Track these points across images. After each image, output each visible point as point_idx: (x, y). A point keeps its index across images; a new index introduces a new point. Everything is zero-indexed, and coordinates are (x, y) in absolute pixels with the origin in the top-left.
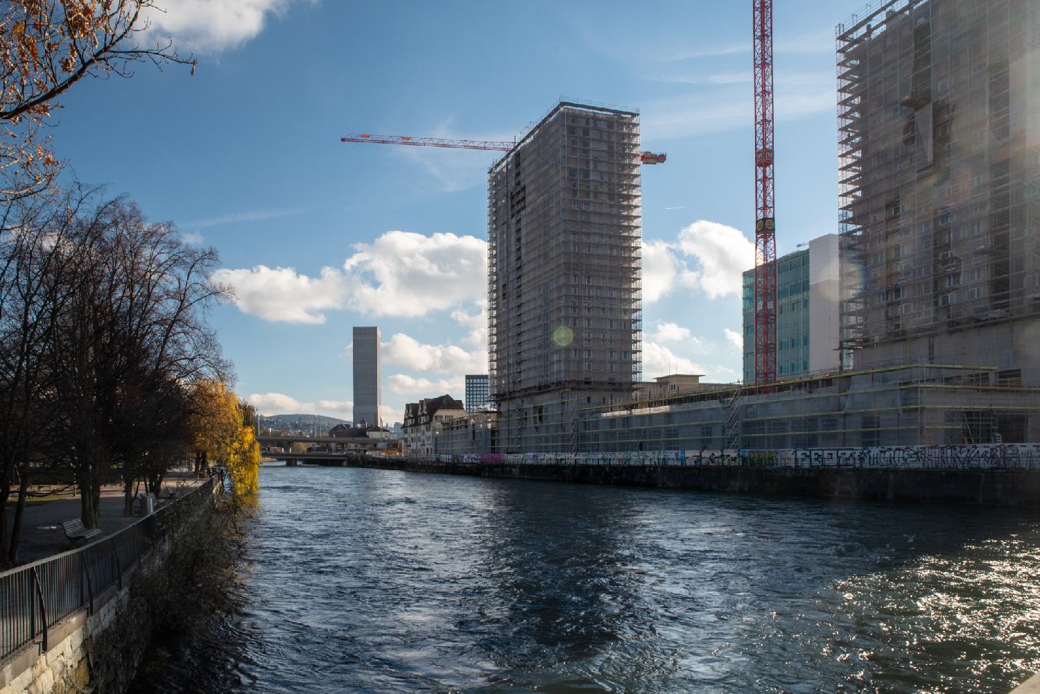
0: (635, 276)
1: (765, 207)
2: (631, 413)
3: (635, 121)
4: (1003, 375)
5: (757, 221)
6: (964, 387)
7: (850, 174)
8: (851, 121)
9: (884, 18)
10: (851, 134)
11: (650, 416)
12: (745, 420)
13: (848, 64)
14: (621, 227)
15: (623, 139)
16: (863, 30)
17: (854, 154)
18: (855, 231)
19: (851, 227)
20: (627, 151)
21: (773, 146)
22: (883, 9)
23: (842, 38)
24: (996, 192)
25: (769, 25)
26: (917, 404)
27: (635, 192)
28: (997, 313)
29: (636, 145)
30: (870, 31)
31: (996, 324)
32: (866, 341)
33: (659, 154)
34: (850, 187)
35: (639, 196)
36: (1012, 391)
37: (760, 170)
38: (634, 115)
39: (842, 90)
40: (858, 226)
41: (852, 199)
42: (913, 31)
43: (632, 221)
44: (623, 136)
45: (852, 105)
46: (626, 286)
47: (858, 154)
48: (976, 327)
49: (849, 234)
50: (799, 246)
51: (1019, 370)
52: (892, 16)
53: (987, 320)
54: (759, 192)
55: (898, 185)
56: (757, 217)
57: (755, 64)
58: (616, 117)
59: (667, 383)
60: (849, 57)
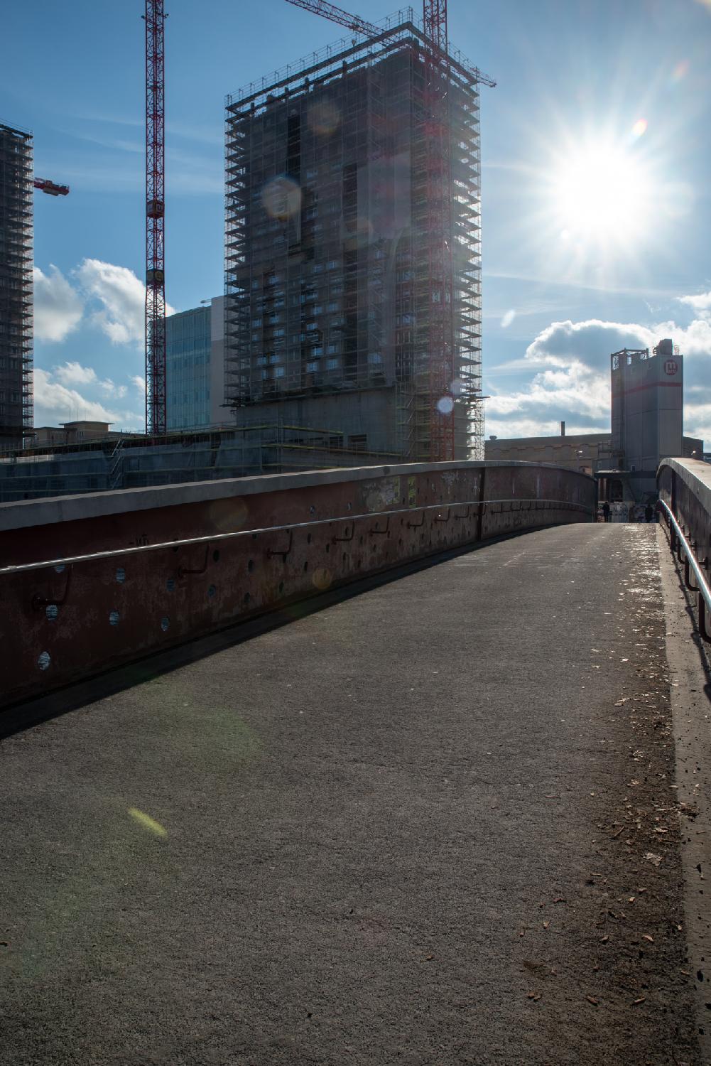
0: (26, 312)
1: (155, 259)
2: (15, 461)
3: (27, 143)
4: (353, 439)
5: (147, 271)
6: (317, 448)
7: (235, 239)
8: (237, 189)
9: (265, 101)
10: (236, 202)
11: (36, 465)
12: (129, 472)
13: (234, 135)
14: (10, 257)
15: (14, 160)
16: (247, 107)
17: (238, 221)
18: (238, 294)
19: (235, 290)
20: (18, 174)
21: (163, 199)
22: (265, 91)
23: (231, 108)
24: (348, 277)
25: (161, 78)
26: (276, 462)
27: (26, 221)
28: (349, 384)
29: (29, 170)
30: (254, 109)
31: (348, 393)
32: (248, 399)
33: (60, 186)
34: (235, 252)
35: (32, 226)
36: (354, 454)
37: (151, 220)
38: (27, 137)
39: (229, 158)
40: (241, 290)
41: (235, 263)
42: (287, 119)
43: (23, 252)
44: (14, 156)
45: (237, 174)
46: (15, 322)
47: (242, 222)
48: (333, 395)
49: (234, 296)
50: (203, 302)
51: (365, 436)
52: (271, 100)
53: (341, 389)
54: (150, 242)
55: (273, 257)
56: (147, 268)
57: (147, 113)
58: (5, 134)
59: (74, 430)
60: (236, 128)
